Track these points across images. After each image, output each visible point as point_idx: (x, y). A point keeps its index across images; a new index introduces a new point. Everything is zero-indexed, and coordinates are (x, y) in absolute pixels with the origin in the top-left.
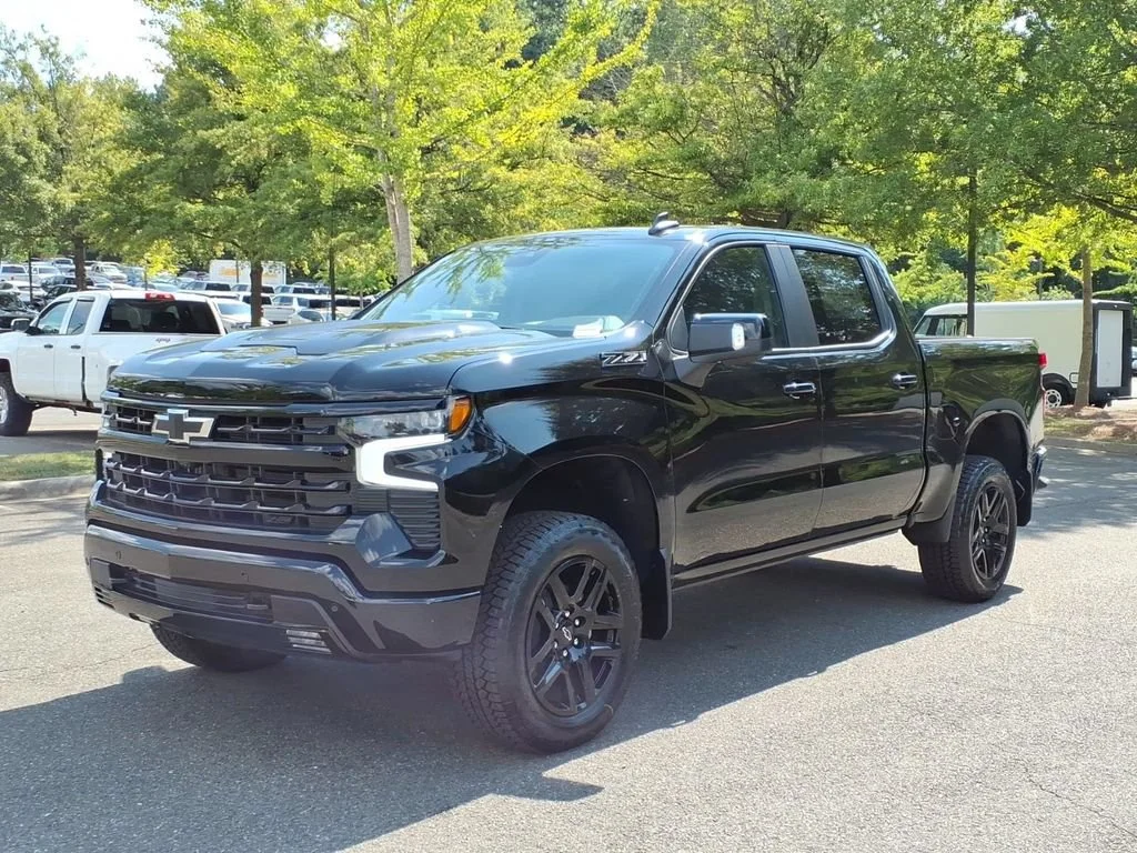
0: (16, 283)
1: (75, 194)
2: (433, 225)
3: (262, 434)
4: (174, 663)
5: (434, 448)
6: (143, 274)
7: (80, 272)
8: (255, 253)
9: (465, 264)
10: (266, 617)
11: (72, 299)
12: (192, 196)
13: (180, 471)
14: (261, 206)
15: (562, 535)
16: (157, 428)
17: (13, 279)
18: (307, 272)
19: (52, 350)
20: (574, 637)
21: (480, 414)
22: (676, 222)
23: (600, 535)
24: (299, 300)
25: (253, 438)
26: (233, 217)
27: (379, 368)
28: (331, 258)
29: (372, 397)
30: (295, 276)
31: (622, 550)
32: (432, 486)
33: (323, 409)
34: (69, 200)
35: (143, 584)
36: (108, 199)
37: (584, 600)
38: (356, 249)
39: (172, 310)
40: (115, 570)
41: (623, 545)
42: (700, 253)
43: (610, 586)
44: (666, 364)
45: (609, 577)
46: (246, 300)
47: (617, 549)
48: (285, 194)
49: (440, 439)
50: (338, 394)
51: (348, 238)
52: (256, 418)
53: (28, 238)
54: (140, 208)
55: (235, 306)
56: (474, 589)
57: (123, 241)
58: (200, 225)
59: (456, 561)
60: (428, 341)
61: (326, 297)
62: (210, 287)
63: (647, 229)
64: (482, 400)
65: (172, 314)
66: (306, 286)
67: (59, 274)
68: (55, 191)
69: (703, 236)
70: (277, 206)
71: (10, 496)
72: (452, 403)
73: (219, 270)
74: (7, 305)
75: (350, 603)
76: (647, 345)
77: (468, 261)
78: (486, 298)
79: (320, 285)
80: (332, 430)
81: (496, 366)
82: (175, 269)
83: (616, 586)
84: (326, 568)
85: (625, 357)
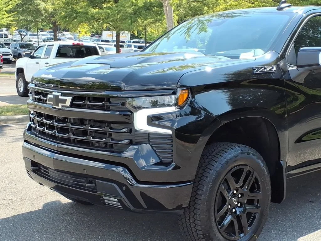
0: (34, 40)
1: (53, 6)
2: (184, 15)
3: (93, 105)
4: (64, 200)
5: (171, 113)
6: (78, 37)
7: (55, 35)
8: (117, 28)
9: (192, 26)
10: (94, 190)
11: (45, 45)
12: (94, 6)
13: (59, 121)
14: (119, 9)
15: (233, 155)
16: (48, 101)
17: (33, 38)
18: (137, 35)
19: (39, 64)
20: (238, 203)
21: (193, 97)
22: (290, 4)
23: (251, 154)
24: (134, 46)
25: (89, 107)
26: (109, 14)
27: (144, 74)
28: (145, 29)
29: (146, 88)
30: (133, 36)
31: (262, 161)
32: (169, 132)
33: (120, 94)
34: (50, 8)
35: (44, 171)
36: (64, 7)
37: (243, 185)
38: (154, 25)
39: (83, 49)
40: (34, 164)
41: (263, 159)
42: (302, 19)
43: (256, 179)
44: (285, 72)
45: (256, 174)
46: (115, 46)
47: (260, 161)
48: (128, 5)
49: (173, 109)
50: (127, 87)
51: (151, 21)
52: (90, 97)
53: (36, 23)
54: (75, 11)
55: (111, 48)
56: (190, 181)
57: (70, 24)
58: (97, 17)
59: (179, 168)
60: (176, 60)
61: (144, 45)
62: (102, 41)
63: (276, 8)
64: (194, 91)
65: (83, 51)
66: (137, 40)
67: (49, 36)
68: (46, 5)
69: (302, 11)
70: (125, 9)
71: (18, 121)
72: (179, 91)
73: (106, 35)
74: (29, 47)
75: (132, 185)
76: (276, 63)
77: (193, 25)
78: (204, 43)
79: (143, 40)
80: (123, 104)
81: (204, 72)
82: (89, 34)
83: (259, 179)
84: (121, 169)
85: (265, 69)
